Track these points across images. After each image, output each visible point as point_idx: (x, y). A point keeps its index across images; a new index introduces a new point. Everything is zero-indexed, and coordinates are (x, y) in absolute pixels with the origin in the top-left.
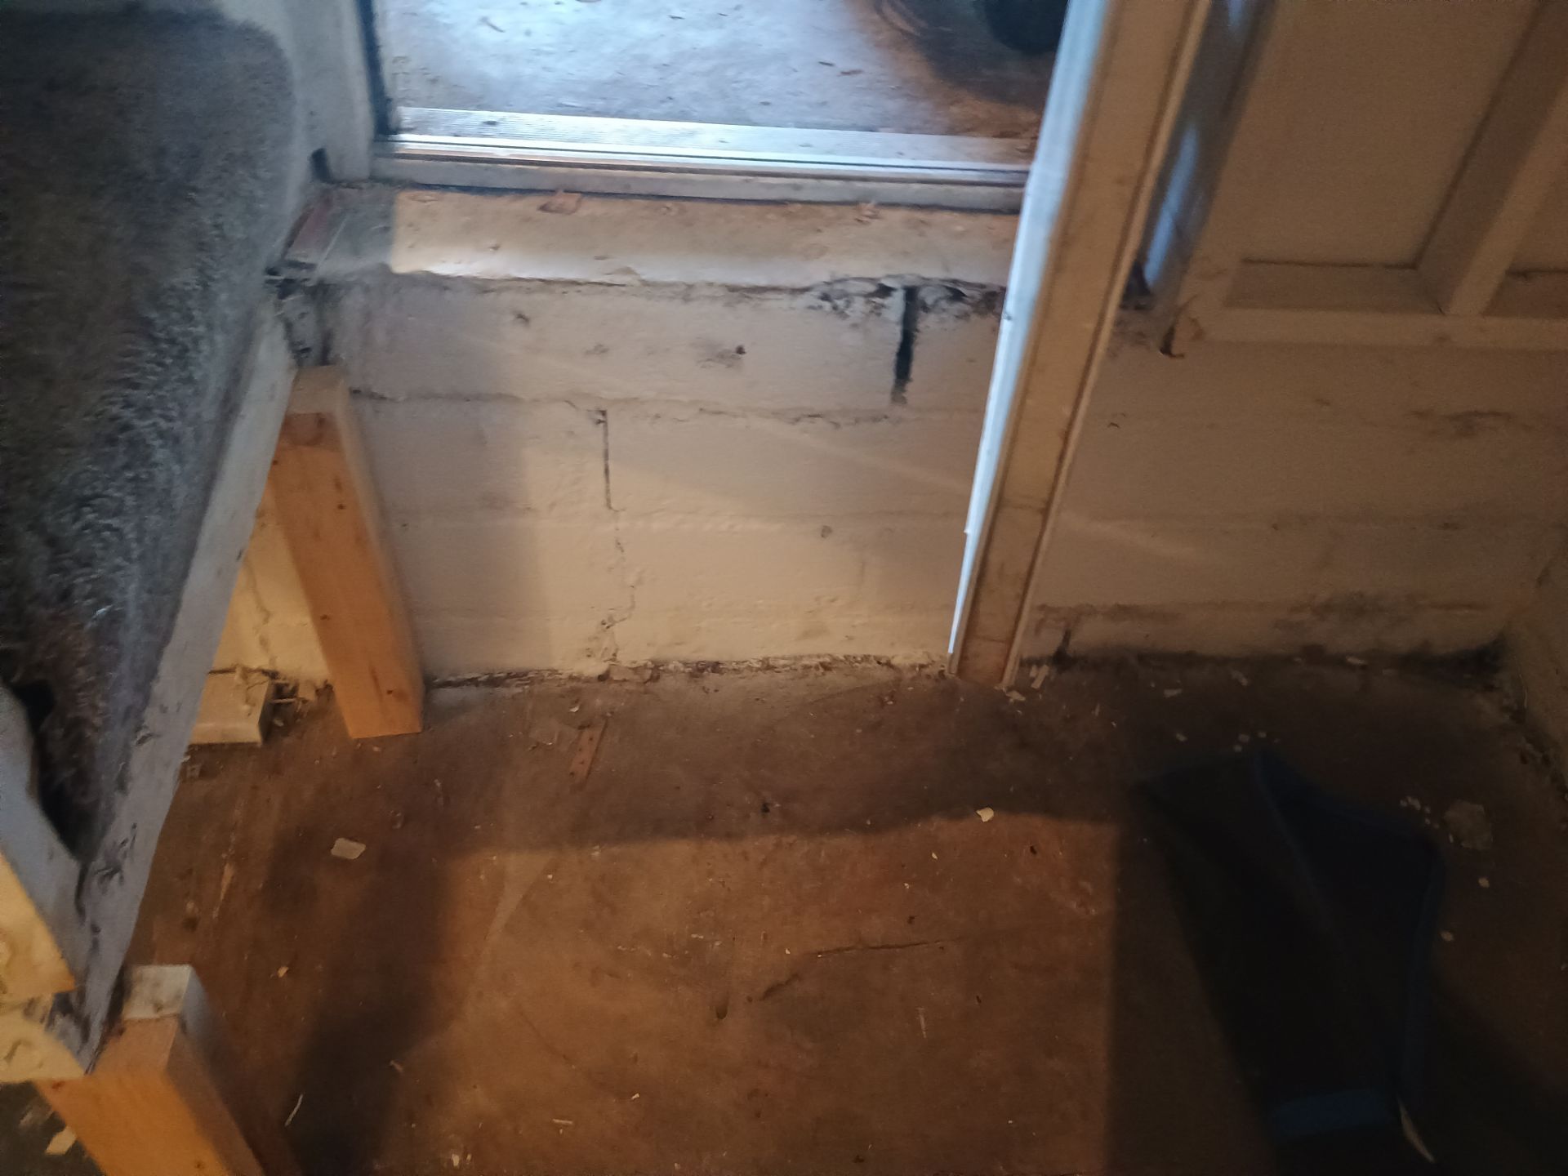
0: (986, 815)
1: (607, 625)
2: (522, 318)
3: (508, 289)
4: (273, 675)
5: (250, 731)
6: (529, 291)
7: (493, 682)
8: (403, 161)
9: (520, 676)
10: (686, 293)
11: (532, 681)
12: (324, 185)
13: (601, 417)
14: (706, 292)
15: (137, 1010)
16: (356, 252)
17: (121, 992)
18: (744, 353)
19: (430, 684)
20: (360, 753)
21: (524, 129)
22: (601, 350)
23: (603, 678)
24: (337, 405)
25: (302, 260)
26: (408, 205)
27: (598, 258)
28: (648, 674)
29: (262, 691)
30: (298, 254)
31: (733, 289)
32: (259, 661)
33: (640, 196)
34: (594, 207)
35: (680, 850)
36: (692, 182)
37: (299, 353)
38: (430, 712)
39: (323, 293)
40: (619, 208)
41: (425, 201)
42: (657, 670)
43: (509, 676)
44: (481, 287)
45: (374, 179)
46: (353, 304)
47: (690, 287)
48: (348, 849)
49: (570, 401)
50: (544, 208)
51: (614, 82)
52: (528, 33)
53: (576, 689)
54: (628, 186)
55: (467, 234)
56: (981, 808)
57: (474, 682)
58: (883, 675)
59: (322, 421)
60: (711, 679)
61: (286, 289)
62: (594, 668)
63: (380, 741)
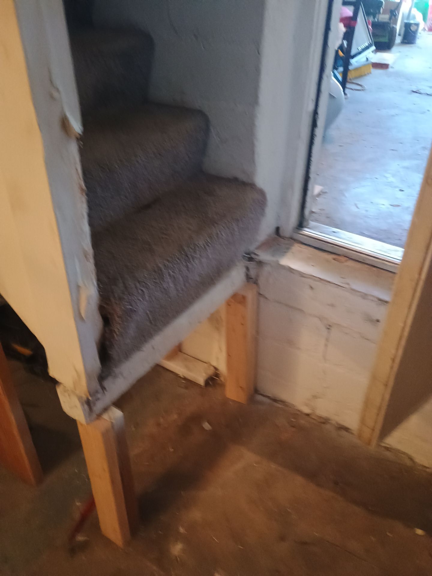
0: (419, 532)
1: (315, 397)
2: (311, 288)
3: (310, 278)
4: (216, 369)
5: (201, 381)
6: (315, 280)
7: (275, 400)
8: (301, 236)
9: (283, 402)
10: (365, 296)
11: (287, 406)
12: (276, 236)
13: (329, 327)
14: (372, 298)
15: (105, 416)
16: (273, 256)
17: (106, 409)
18: (380, 322)
19: (256, 391)
20: (226, 401)
21: (343, 236)
22: (332, 305)
23: (308, 415)
24: (250, 296)
25: (256, 253)
26: (297, 247)
27: (342, 278)
28: (323, 420)
29: (211, 371)
30: (257, 252)
31: (380, 300)
32: (214, 364)
33: (367, 264)
34: (350, 263)
35: (299, 480)
36: (386, 264)
37: (248, 278)
38: (251, 399)
39: (260, 263)
40: (359, 265)
41: (301, 248)
42: (325, 421)
43: (279, 401)
44: (302, 275)
45: (291, 238)
46: (267, 269)
47: (366, 295)
48: (207, 426)
49: (321, 318)
50: (334, 259)
51: (385, 231)
52: (367, 211)
53: (298, 414)
54: (364, 260)
55: (307, 260)
56: (418, 528)
57: (269, 397)
58: (408, 463)
59: (244, 297)
60: (344, 433)
61: (251, 259)
62: (306, 410)
63: (234, 401)
